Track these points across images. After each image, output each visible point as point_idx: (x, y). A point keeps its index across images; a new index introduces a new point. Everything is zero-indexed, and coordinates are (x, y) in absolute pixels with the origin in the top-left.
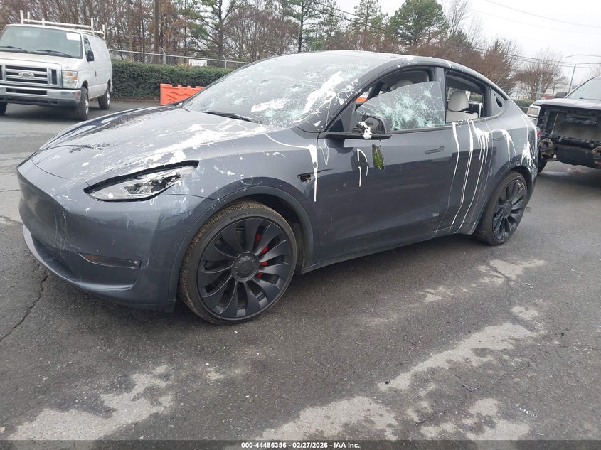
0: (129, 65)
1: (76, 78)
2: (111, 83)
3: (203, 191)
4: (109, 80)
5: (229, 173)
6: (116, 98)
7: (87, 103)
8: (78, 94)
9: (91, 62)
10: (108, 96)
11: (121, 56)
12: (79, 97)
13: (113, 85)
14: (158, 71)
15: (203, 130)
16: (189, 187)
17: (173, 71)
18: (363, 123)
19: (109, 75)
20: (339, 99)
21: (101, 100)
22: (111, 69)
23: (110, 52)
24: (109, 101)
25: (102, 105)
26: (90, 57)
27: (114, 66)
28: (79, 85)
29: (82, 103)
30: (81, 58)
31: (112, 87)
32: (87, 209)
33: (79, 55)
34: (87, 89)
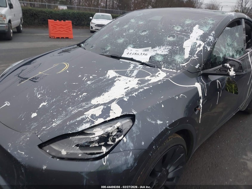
0: (30, 9)
1: (5, 18)
2: (22, 19)
3: (143, 143)
4: (21, 18)
5: (159, 122)
6: (24, 26)
7: (11, 31)
8: (7, 26)
9: (12, 9)
10: (21, 26)
11: (24, 4)
12: (7, 28)
13: (23, 20)
14: (44, 12)
15: (119, 77)
16: (133, 142)
17: (51, 12)
18: (228, 65)
19: (21, 15)
20: (207, 47)
21: (18, 28)
22: (21, 12)
23: (20, 3)
24: (22, 28)
25: (18, 31)
26: (11, 6)
27: (22, 10)
28: (6, 21)
29: (9, 31)
30: (6, 7)
31: (22, 21)
32: (44, 167)
33: (5, 6)
34: (11, 23)
